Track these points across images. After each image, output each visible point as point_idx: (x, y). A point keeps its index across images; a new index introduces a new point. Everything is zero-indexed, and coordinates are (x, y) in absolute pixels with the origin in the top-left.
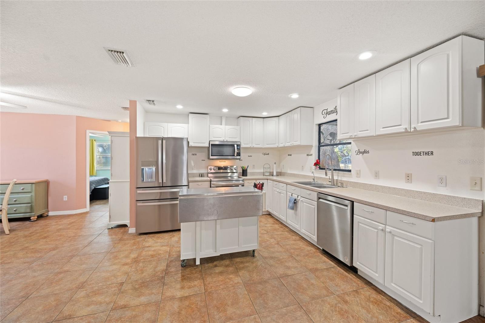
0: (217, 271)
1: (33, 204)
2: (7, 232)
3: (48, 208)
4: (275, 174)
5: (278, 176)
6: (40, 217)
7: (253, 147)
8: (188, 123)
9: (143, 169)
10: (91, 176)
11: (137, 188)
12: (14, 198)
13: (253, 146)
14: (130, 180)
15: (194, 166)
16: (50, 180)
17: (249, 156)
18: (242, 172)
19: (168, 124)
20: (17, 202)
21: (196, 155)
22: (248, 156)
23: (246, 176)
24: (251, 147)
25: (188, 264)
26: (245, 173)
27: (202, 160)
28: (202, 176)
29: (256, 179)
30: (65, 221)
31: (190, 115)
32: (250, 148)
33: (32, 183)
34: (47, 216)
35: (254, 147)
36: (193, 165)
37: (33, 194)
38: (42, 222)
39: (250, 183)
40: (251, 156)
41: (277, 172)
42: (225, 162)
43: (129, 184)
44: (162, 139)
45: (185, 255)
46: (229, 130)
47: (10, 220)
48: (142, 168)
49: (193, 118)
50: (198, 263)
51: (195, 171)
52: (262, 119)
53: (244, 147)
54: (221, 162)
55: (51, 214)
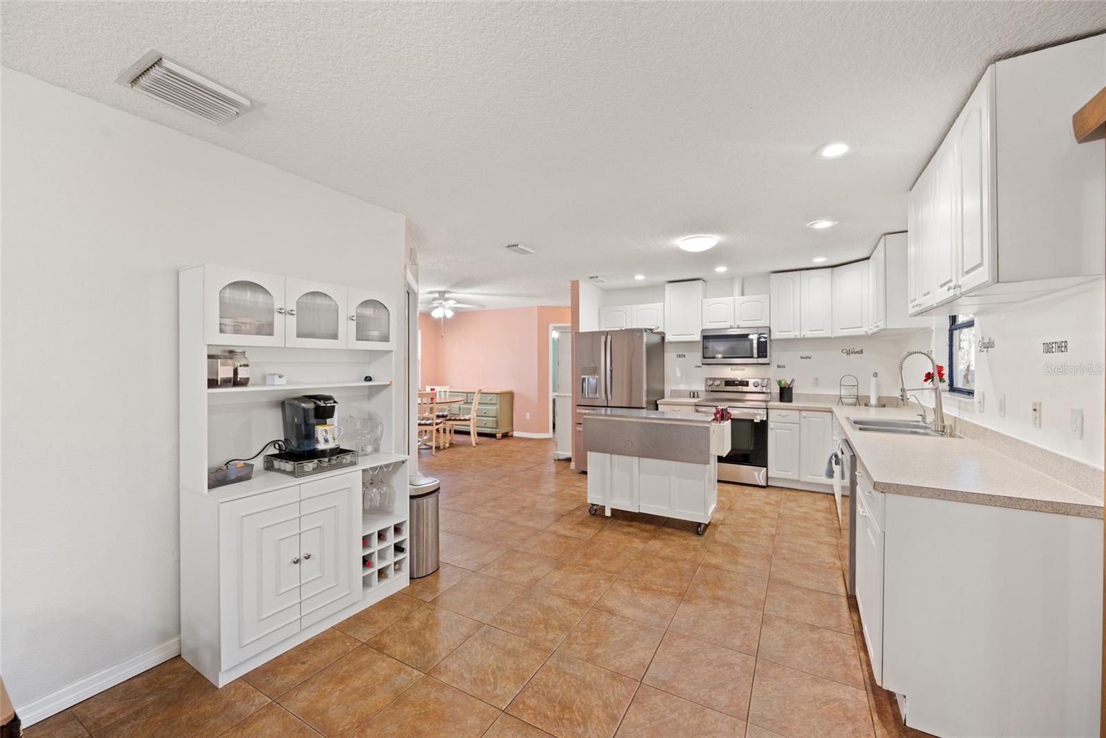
0: (624, 530)
1: (499, 420)
2: (474, 444)
3: (512, 426)
4: (873, 401)
5: (884, 406)
6: (505, 436)
7: (802, 336)
8: (664, 302)
9: (584, 379)
10: (554, 391)
11: (578, 405)
12: (485, 409)
13: (804, 335)
14: (573, 394)
15: (681, 376)
16: (514, 391)
17: (804, 358)
18: (779, 391)
19: (633, 306)
20: (486, 415)
21: (684, 356)
22: (802, 358)
23: (790, 401)
24: (799, 337)
25: (596, 512)
26: (785, 395)
27: (696, 367)
28: (694, 397)
29: (800, 409)
30: (523, 444)
31: (668, 287)
32: (795, 340)
33: (497, 394)
34: (512, 436)
35: (806, 336)
36: (679, 375)
37: (498, 406)
38: (504, 441)
39: (783, 416)
40: (810, 358)
41: (879, 399)
42: (744, 370)
43: (571, 399)
44: (607, 333)
45: (594, 498)
46: (744, 305)
47: (480, 434)
48: (583, 376)
49: (671, 291)
50: (608, 513)
51: (683, 387)
52: (830, 269)
53: (778, 337)
54: (734, 370)
55: (516, 434)
